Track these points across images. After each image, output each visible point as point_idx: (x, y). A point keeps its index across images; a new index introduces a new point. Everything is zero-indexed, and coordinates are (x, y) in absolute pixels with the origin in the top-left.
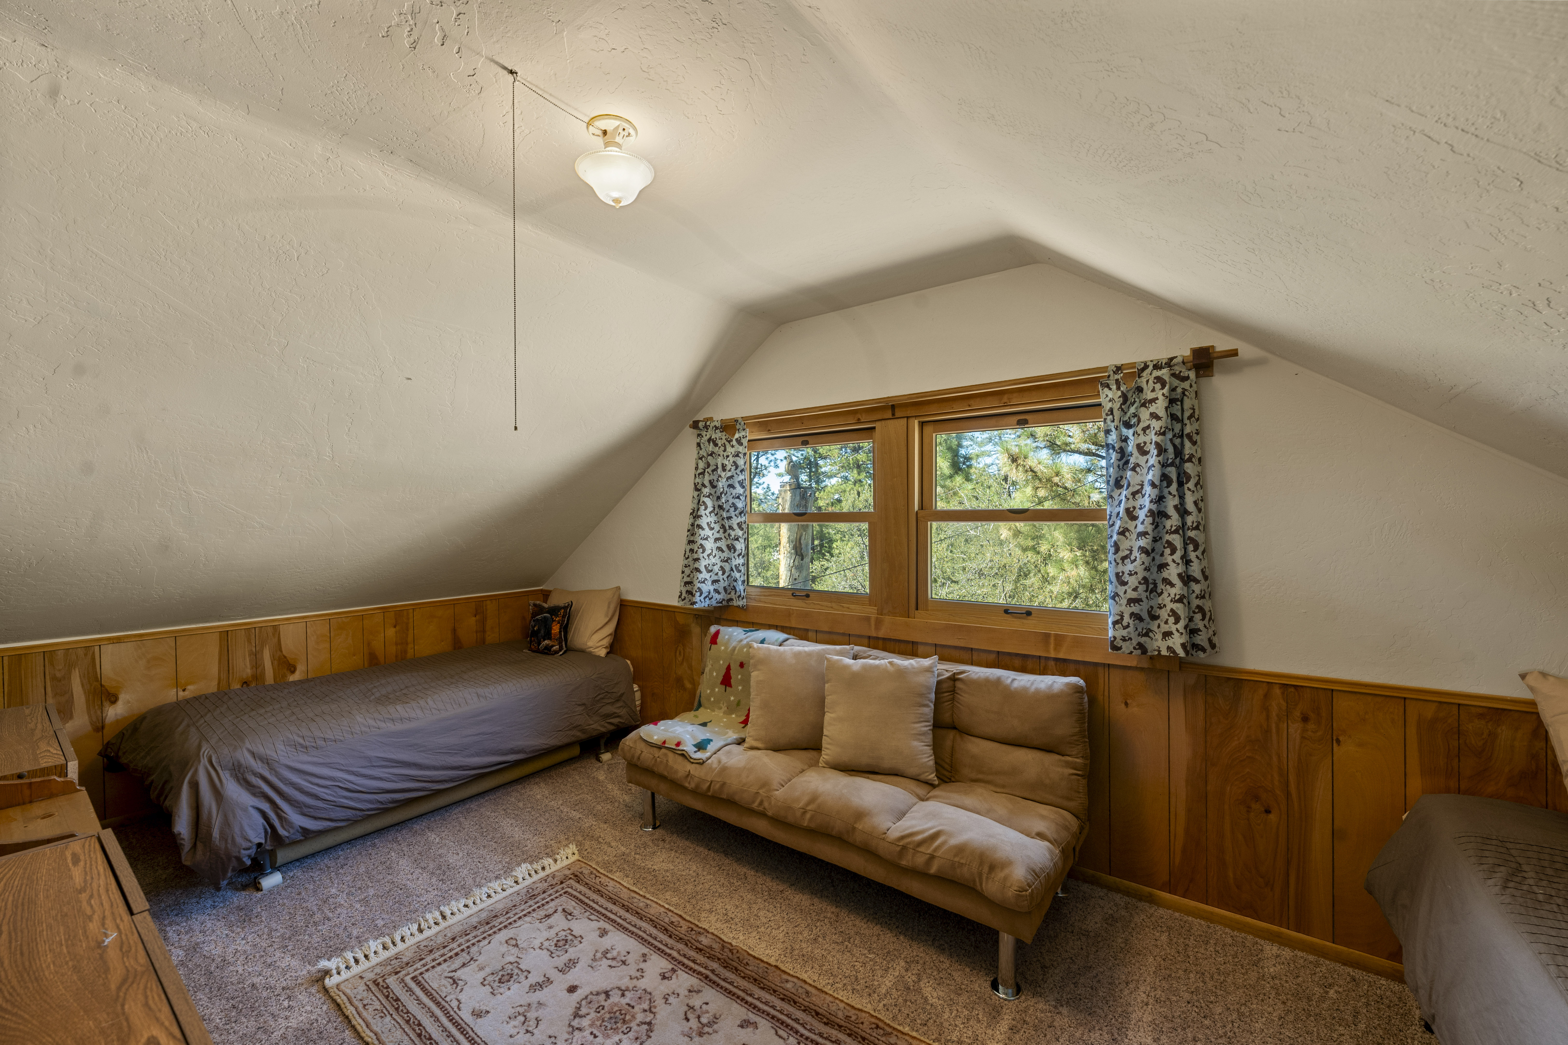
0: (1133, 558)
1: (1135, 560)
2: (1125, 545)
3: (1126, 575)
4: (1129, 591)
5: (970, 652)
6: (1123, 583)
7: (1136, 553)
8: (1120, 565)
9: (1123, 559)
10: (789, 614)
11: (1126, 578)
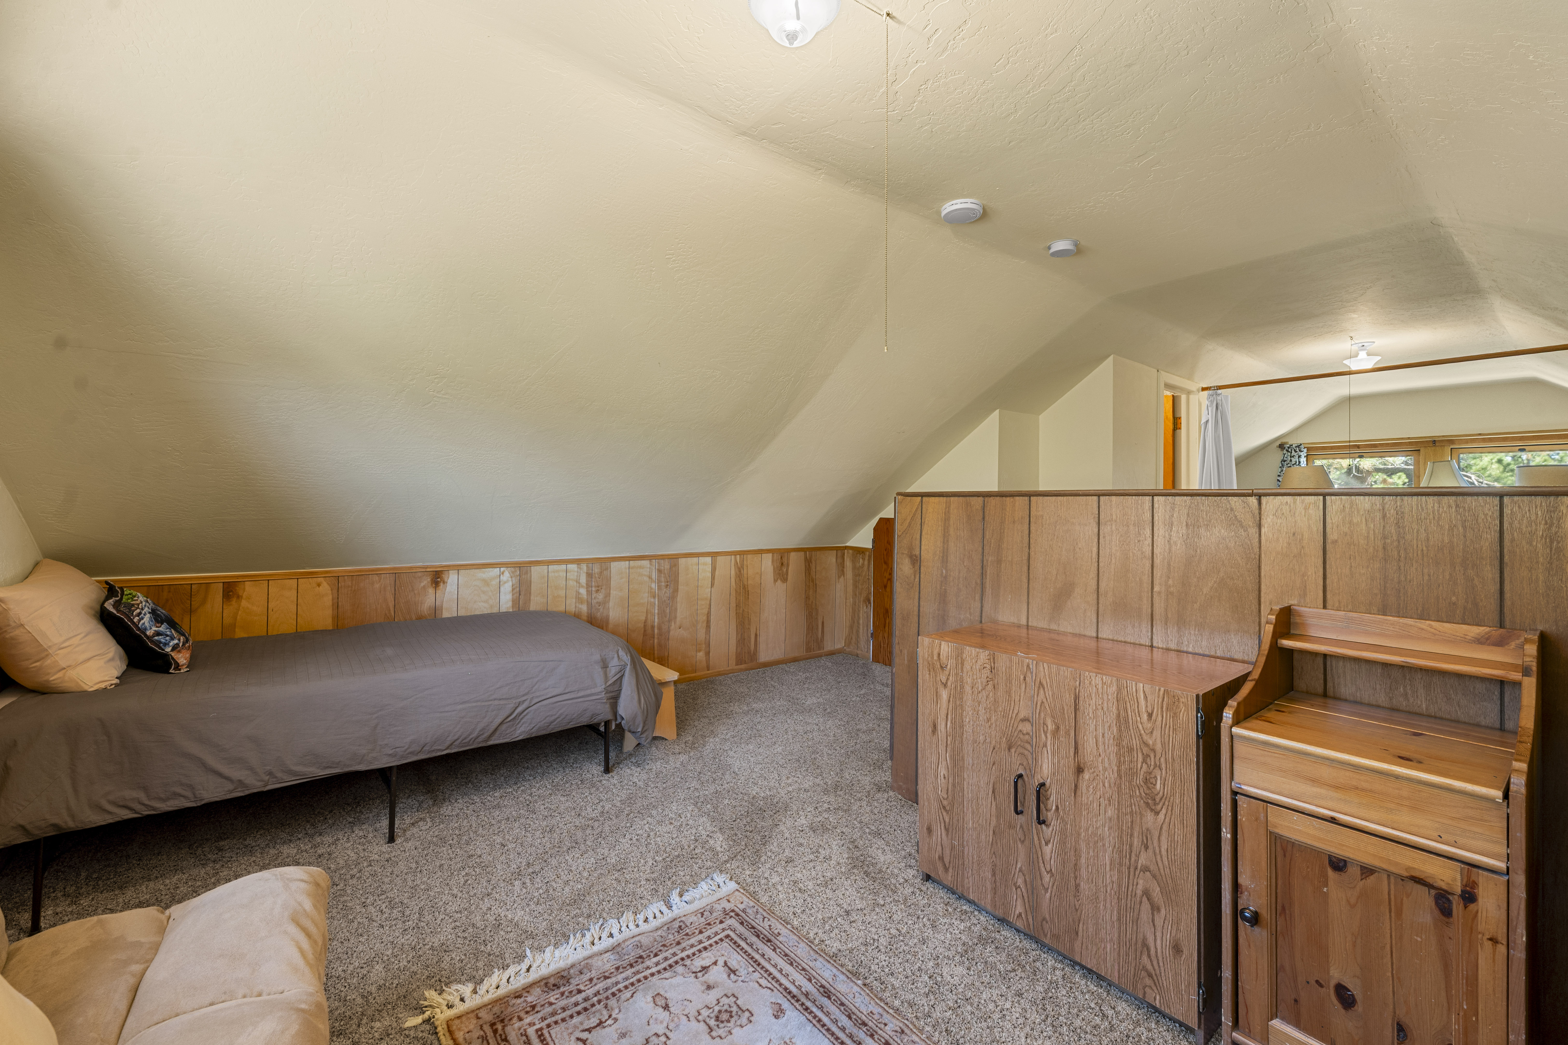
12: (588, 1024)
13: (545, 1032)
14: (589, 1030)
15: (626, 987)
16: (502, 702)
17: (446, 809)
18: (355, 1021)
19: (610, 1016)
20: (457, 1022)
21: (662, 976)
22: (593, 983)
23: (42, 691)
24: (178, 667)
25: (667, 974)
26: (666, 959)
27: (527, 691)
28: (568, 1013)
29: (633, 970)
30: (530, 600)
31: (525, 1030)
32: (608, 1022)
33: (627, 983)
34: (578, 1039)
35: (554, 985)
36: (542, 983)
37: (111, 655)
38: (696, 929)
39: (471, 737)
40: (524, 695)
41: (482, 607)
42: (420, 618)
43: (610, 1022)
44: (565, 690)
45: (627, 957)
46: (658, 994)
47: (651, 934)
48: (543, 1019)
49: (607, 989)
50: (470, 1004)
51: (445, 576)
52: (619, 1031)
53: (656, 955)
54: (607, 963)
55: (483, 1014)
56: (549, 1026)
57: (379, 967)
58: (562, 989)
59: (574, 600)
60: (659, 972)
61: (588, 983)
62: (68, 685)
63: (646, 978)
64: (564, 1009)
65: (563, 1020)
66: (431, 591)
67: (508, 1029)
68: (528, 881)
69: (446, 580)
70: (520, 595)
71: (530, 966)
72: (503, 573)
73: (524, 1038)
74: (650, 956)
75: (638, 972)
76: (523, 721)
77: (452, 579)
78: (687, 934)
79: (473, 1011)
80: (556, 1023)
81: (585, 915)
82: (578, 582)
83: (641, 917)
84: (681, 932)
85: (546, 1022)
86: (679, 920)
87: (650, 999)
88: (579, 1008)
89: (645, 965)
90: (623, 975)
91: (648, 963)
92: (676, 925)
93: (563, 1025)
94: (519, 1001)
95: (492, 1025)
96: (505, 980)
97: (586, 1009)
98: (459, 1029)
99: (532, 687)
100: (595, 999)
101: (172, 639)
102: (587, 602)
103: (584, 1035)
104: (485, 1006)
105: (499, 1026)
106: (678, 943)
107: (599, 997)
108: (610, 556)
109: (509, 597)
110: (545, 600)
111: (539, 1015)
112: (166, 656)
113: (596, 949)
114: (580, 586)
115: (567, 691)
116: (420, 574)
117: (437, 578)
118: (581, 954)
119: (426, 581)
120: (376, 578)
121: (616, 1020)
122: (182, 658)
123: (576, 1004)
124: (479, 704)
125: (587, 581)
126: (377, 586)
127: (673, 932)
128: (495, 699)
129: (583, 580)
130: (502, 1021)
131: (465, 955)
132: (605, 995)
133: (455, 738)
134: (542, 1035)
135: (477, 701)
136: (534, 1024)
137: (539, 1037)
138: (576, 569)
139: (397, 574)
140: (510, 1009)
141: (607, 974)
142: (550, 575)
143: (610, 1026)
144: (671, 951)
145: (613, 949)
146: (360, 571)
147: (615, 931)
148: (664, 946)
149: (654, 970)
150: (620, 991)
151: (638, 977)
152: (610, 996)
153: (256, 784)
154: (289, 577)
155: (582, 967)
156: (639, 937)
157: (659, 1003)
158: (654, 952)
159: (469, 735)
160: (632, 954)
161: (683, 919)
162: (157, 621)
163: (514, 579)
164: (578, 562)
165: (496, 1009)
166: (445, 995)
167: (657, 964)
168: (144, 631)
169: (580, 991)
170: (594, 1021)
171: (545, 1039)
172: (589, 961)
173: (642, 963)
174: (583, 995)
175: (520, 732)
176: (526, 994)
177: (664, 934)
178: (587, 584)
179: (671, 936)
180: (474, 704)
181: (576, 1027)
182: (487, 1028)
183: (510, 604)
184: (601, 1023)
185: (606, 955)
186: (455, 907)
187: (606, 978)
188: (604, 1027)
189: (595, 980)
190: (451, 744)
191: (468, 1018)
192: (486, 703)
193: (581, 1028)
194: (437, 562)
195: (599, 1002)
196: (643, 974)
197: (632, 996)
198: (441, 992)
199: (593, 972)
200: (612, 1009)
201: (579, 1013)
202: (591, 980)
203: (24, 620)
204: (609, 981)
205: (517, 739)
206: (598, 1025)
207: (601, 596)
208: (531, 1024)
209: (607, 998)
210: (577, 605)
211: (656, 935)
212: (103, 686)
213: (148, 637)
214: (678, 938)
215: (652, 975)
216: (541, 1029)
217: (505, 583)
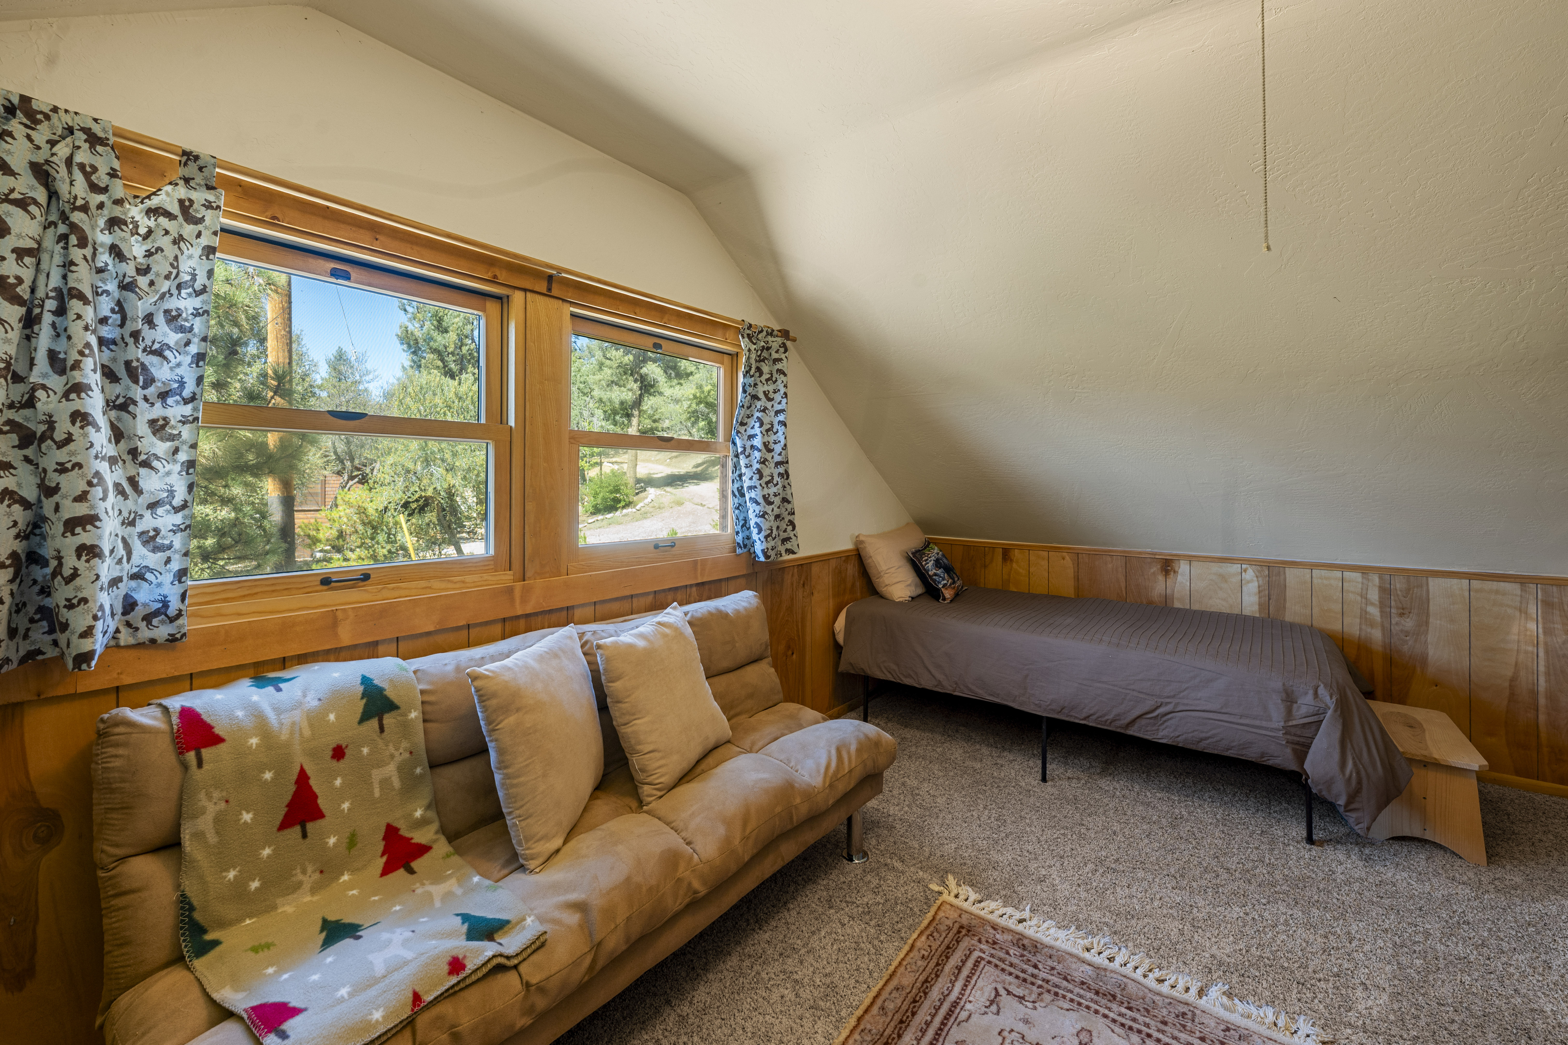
0: (775, 482)
1: (777, 484)
2: (766, 472)
3: (771, 496)
4: (775, 509)
5: (630, 600)
6: (770, 503)
7: (776, 479)
8: (765, 489)
9: (767, 483)
10: (333, 620)
11: (772, 499)
12: (1012, 988)
13: (983, 963)
14: (1009, 993)
15: (1072, 1000)
16: (1142, 696)
17: (1104, 783)
18: (914, 862)
19: (1034, 1002)
20: (948, 907)
21: (1113, 1026)
22: (1052, 972)
23: (882, 597)
24: (944, 599)
25: (1117, 1029)
26: (1134, 1020)
27: (1172, 694)
28: (1012, 970)
29: (1095, 997)
30: (1284, 607)
31: (974, 950)
32: (1027, 1003)
33: (1077, 999)
34: (996, 989)
35: (1023, 945)
36: (1017, 936)
37: (909, 582)
38: (1200, 1032)
39: (1106, 718)
40: (1168, 697)
41: (1219, 603)
42: (1150, 603)
43: (1030, 1005)
44: (1222, 708)
45: (1101, 984)
46: (1089, 1031)
47: (1146, 991)
48: (992, 956)
49: (1057, 986)
50: (966, 906)
51: (1175, 565)
52: (1026, 1017)
53: (1130, 1008)
54: (1080, 972)
55: (965, 917)
56: (989, 962)
57: (953, 846)
58: (1025, 953)
59: (1358, 620)
60: (1114, 1021)
61: (1048, 968)
62: (888, 596)
63: (1096, 1012)
64: (1011, 965)
65: (1003, 970)
66: (1161, 578)
67: (967, 939)
68: (1101, 871)
69: (1176, 569)
70: (1269, 599)
71: (1025, 920)
72: (1245, 571)
73: (968, 953)
74: (1123, 1003)
75: (1096, 1002)
76: (1166, 724)
77: (1183, 567)
78: (1184, 1026)
79: (961, 910)
80: (996, 966)
81: (1113, 930)
82: (1364, 596)
83: (1157, 973)
84: (1180, 1018)
85: (991, 959)
86: (1192, 1009)
87: (1078, 1027)
88: (1022, 975)
89: (1109, 1004)
90: (1082, 992)
91: (1114, 1006)
92: (1182, 1009)
93: (998, 972)
94: (992, 931)
95: (962, 927)
96: (1000, 912)
97: (1025, 980)
98: (944, 912)
99: (1181, 692)
100: (1040, 982)
101: (944, 579)
102: (1383, 627)
103: (1002, 992)
104: (971, 914)
105: (964, 932)
106: (1165, 1023)
107: (1044, 984)
108: (1425, 568)
109: (1255, 599)
110: (1308, 612)
111: (993, 951)
112: (939, 590)
113: (1087, 956)
114: (1368, 602)
115: (1223, 711)
116: (1149, 560)
117: (1167, 566)
118: (1067, 947)
119: (1155, 568)
120: (1109, 559)
121: (1035, 1008)
122: (948, 594)
123: (1024, 971)
124: (1116, 688)
125: (1380, 598)
126: (1110, 566)
127: (1171, 1010)
128: (1133, 690)
129: (1374, 595)
130: (969, 931)
131: (1001, 880)
132: (1050, 988)
133: (1091, 712)
134: (979, 962)
135: (1114, 686)
136: (984, 953)
137: (977, 961)
138: (1360, 580)
139: (1128, 559)
140: (981, 930)
141: (1069, 977)
142: (1315, 581)
143: (1026, 1007)
144: (1147, 1020)
145: (1097, 968)
146: (1095, 550)
147: (1119, 960)
148: (1148, 1011)
149: (1111, 1015)
150: (1064, 997)
151: (1091, 1005)
152: (1052, 993)
153: (948, 688)
154: (1043, 548)
155: (1055, 955)
156: (1130, 981)
157: (1081, 1037)
158: (1131, 1005)
159: (1104, 715)
160: (1109, 987)
161: (1198, 1012)
162: (937, 566)
163: (1260, 579)
164: (1364, 570)
165: (974, 922)
166: (960, 889)
167: (1121, 1015)
168: (927, 571)
169: (1035, 967)
170: (1020, 992)
171: (977, 966)
172: (1067, 956)
173: (1109, 1001)
174: (1036, 971)
175: (1164, 734)
176: (1000, 932)
177: (1160, 1003)
178: (1380, 602)
179: (1165, 1012)
180: (1111, 687)
181: (1004, 982)
182: (957, 926)
183: (1256, 608)
184: (1022, 998)
185: (1088, 967)
186: (1030, 848)
187: (1065, 979)
188: (1021, 1003)
189: (1055, 972)
190: (1088, 717)
191: (955, 911)
192: (1124, 691)
193: (1007, 987)
194: (1166, 550)
195: (1040, 987)
196: (1098, 1008)
197: (1068, 1010)
198: (959, 885)
199: (1061, 965)
200: (1042, 1000)
201: (1017, 977)
202: (1053, 969)
203: (872, 554)
204: (1065, 983)
205: (1160, 741)
206: (1019, 997)
207: (1409, 623)
208: (982, 951)
209: (1049, 991)
210: (1364, 627)
211: (1150, 995)
212: (901, 599)
213: (930, 576)
214: (1170, 1019)
215: (1105, 1016)
216: (982, 959)
217: (1248, 582)
